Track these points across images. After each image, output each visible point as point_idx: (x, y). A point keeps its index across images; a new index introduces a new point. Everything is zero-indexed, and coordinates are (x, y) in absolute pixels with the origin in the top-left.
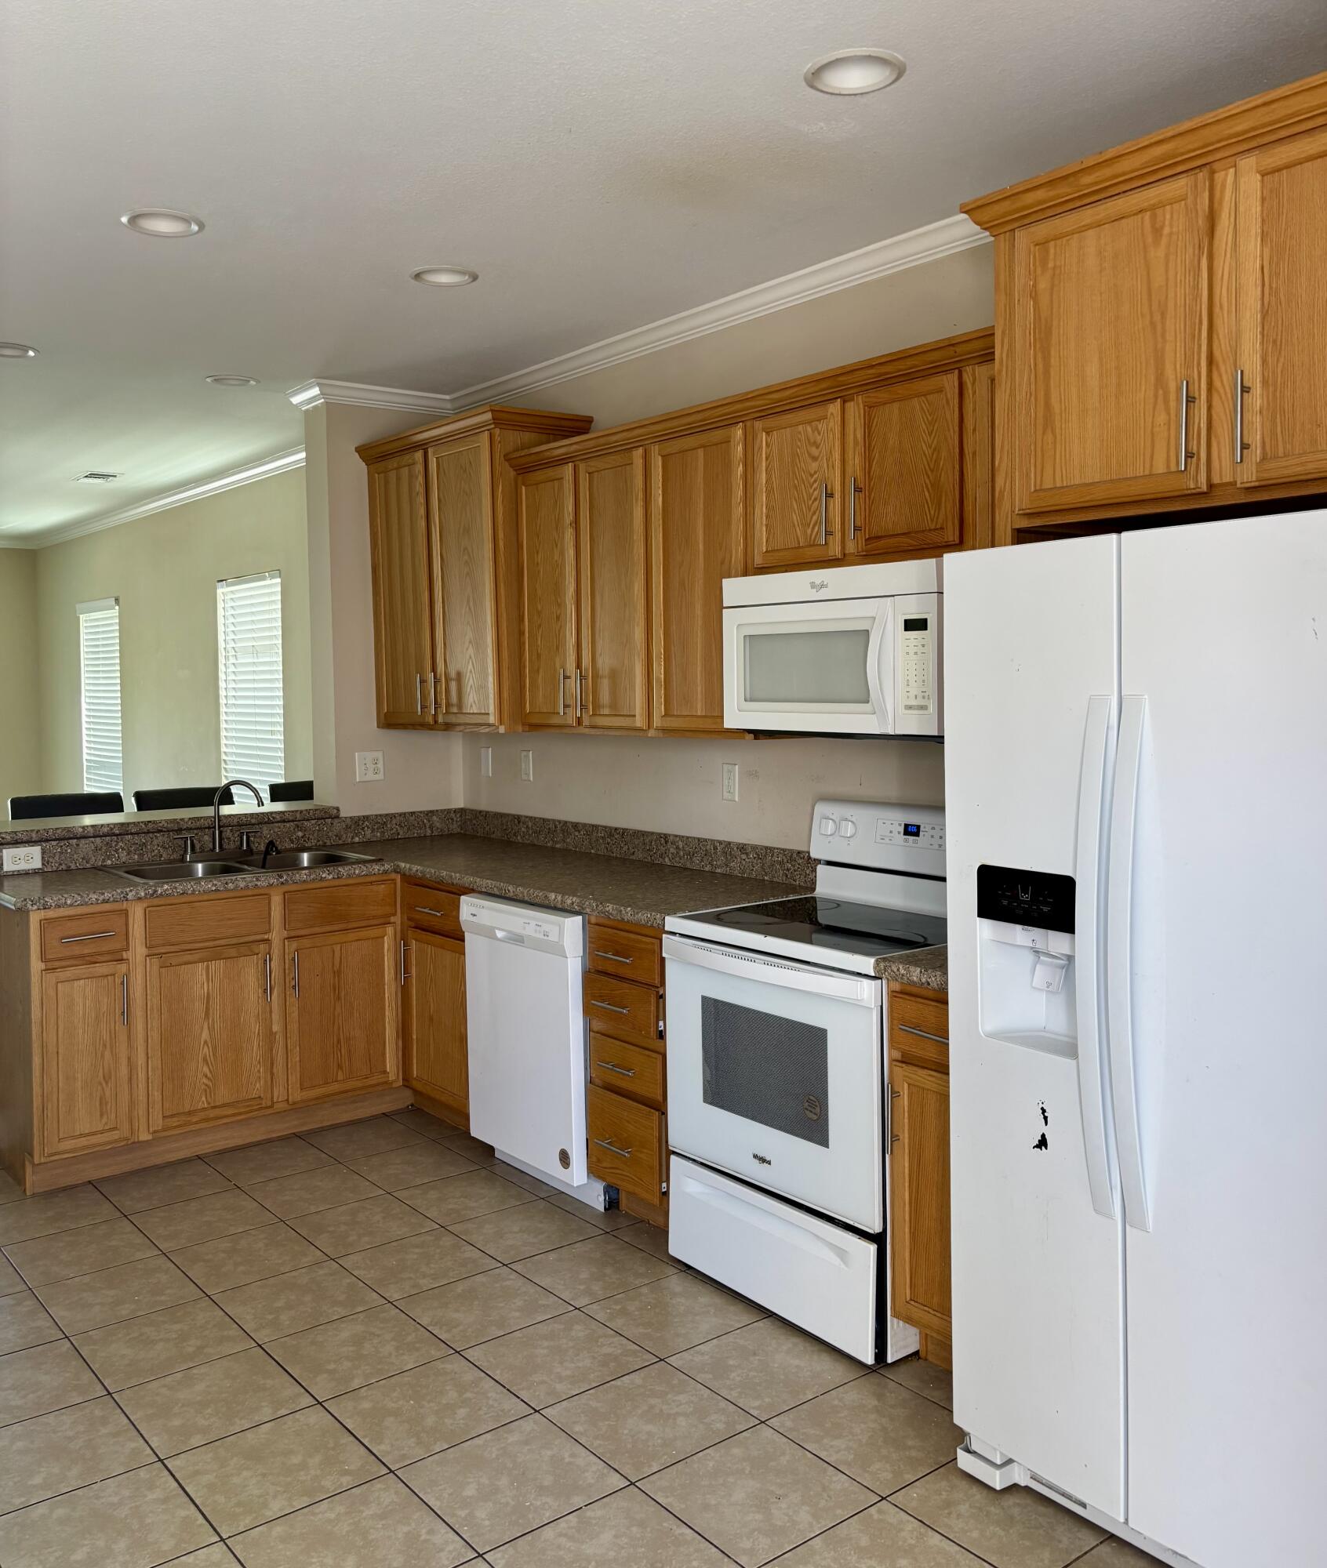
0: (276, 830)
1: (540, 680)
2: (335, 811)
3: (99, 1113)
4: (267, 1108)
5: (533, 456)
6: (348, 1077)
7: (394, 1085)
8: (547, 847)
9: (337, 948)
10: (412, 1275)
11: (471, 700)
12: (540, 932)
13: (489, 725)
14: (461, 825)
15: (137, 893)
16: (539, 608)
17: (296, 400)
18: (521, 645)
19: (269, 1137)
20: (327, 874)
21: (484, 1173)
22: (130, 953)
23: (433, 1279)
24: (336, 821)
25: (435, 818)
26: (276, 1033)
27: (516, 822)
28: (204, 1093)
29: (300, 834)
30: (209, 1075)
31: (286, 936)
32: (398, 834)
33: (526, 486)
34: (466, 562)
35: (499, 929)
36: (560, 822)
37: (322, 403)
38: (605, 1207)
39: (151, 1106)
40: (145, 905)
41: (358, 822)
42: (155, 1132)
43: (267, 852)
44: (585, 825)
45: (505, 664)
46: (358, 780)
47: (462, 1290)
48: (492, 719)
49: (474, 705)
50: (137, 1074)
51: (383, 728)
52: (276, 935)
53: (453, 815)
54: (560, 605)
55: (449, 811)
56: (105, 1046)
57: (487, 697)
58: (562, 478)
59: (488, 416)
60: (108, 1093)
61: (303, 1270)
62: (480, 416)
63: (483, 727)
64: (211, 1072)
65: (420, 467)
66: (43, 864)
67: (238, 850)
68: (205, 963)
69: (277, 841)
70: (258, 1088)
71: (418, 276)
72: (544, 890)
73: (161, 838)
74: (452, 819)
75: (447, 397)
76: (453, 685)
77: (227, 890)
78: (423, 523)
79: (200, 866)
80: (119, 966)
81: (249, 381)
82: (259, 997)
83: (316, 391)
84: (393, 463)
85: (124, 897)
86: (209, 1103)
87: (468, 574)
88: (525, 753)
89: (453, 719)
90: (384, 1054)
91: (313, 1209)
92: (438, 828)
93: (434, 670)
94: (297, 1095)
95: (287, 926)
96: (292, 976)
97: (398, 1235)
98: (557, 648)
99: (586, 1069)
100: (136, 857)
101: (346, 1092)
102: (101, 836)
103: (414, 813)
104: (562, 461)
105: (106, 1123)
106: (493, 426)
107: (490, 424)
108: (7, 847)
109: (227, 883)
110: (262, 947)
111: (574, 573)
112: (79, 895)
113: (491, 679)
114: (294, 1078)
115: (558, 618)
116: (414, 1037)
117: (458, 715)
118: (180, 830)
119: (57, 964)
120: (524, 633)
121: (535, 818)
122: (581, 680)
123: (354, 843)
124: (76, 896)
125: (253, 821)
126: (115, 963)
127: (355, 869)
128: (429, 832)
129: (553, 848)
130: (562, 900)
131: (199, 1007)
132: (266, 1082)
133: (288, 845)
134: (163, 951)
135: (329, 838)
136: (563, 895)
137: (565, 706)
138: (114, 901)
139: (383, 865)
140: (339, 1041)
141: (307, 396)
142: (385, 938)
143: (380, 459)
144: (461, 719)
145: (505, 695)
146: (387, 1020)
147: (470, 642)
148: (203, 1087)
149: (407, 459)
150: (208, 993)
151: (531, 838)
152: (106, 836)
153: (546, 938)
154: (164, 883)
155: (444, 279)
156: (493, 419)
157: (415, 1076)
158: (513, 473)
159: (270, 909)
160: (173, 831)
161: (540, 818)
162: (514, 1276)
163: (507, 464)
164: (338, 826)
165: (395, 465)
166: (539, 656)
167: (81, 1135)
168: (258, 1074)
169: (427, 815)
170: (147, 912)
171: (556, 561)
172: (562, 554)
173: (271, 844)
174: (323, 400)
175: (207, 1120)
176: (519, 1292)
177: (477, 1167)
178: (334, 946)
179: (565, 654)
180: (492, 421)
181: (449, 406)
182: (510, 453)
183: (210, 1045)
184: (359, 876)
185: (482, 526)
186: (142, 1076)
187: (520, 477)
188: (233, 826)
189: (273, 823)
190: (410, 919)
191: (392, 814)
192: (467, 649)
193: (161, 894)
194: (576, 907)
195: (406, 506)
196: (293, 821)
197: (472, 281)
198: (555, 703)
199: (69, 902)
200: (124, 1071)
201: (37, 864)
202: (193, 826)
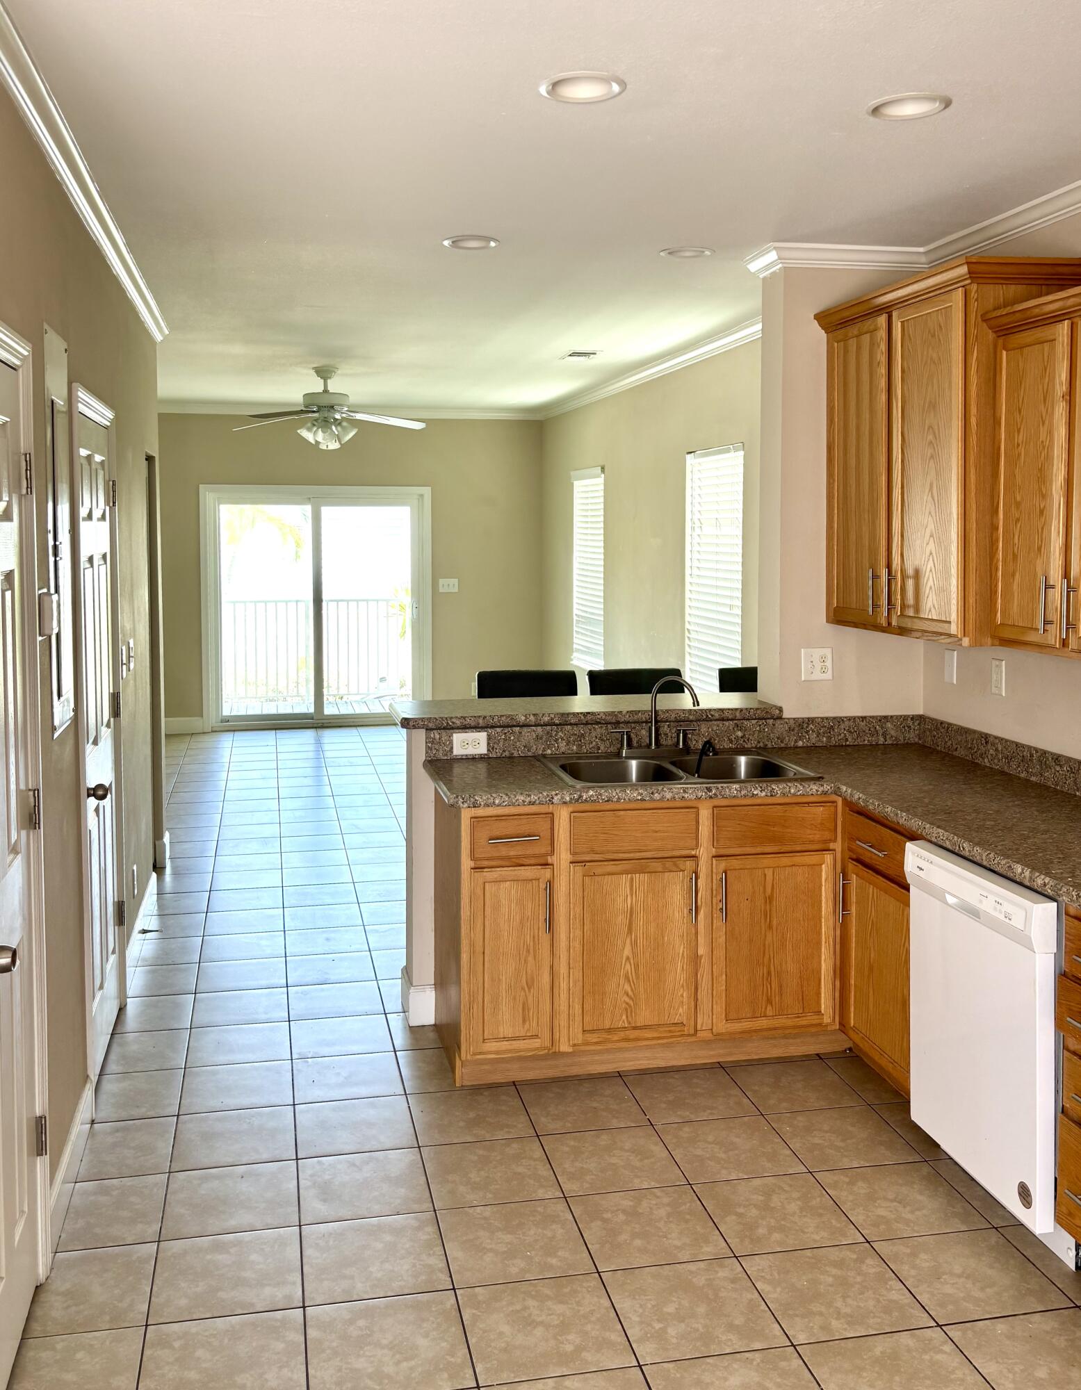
0: (715, 728)
1: (1015, 587)
2: (778, 712)
3: (521, 1019)
4: (689, 1035)
5: (1018, 315)
6: (777, 1014)
7: (829, 1028)
8: (1019, 778)
9: (769, 873)
10: (823, 1309)
11: (930, 604)
12: (1000, 912)
13: (950, 635)
14: (919, 735)
15: (562, 798)
16: (1018, 498)
17: (754, 266)
18: (993, 543)
19: (693, 1063)
20: (759, 791)
21: (926, 1169)
22: (554, 858)
23: (848, 1323)
24: (778, 722)
25: (889, 725)
26: (702, 956)
27: (984, 742)
28: (625, 1012)
29: (739, 734)
30: (630, 993)
31: (714, 854)
32: (847, 740)
33: (1007, 351)
34: (931, 442)
35: (949, 893)
36: (1036, 750)
37: (780, 268)
38: (1077, 1263)
39: (571, 1018)
40: (571, 809)
41: (803, 724)
42: (574, 1045)
43: (704, 752)
44: (1069, 759)
45: (972, 565)
46: (803, 679)
47: (881, 1352)
48: (954, 629)
49: (933, 610)
50: (559, 983)
51: (832, 623)
52: (704, 852)
53: (910, 722)
54: (1044, 496)
55: (905, 718)
56: (528, 951)
57: (949, 603)
58: (1055, 340)
59: (964, 270)
60: (530, 999)
61: (702, 1265)
62: (952, 271)
63: (943, 637)
64: (632, 990)
65: (883, 333)
66: (488, 750)
67: (674, 748)
68: (629, 875)
69: (715, 740)
70: (681, 1013)
71: (876, 111)
72: (1008, 858)
73: (599, 730)
74: (909, 727)
75: (921, 250)
76: (910, 584)
77: (652, 800)
78: (884, 397)
79: (634, 764)
80: (543, 871)
81: (703, 252)
82: (684, 917)
83: (772, 256)
84: (854, 330)
85: (549, 800)
86: (629, 1023)
87: (932, 457)
88: (995, 663)
89: (908, 624)
90: (818, 994)
91: (724, 1175)
92: (892, 737)
93: (889, 566)
94: (722, 1027)
95: (715, 844)
96: (719, 898)
97: (815, 1241)
98: (1039, 549)
99: (1057, 1091)
100: (575, 747)
101: (775, 1029)
102: (541, 726)
103: (865, 717)
104: (1056, 318)
105: (528, 1030)
106: (968, 282)
107: (965, 279)
108: (457, 731)
109: (652, 793)
110: (689, 864)
111: (1065, 456)
112: (507, 795)
113: (954, 581)
114: (719, 1009)
115: (1042, 512)
116: (852, 982)
117: (915, 620)
118: (618, 723)
119: (486, 863)
120: (997, 529)
121: (1007, 741)
122: (1068, 592)
123: (797, 747)
124: (504, 796)
125: (691, 717)
126: (539, 867)
127: (790, 787)
128: (881, 740)
129: (1027, 781)
130: (1031, 878)
131: (621, 920)
132: (689, 1008)
133: (727, 745)
134: (587, 859)
135: (769, 739)
136: (1033, 869)
137: (1046, 622)
138: (540, 804)
139: (822, 785)
140: (769, 973)
141: (764, 262)
142: (823, 866)
143: (839, 327)
144: (918, 625)
145: (971, 600)
146: (823, 958)
147: (931, 536)
148: (624, 1005)
149: (868, 324)
150: (632, 908)
151: (1000, 764)
152: (546, 725)
153: (1007, 920)
154: (589, 788)
155: (910, 110)
156: (969, 273)
157: (852, 1025)
158: (991, 336)
159: (698, 822)
160: (610, 723)
161: (1013, 742)
162: (948, 1347)
163: (985, 324)
164: (780, 728)
165: (856, 332)
166: (1015, 557)
167: (505, 1039)
168: (681, 999)
169: (880, 721)
170: (572, 817)
171: (1042, 442)
172: (1050, 433)
173: (708, 744)
174: (780, 265)
175: (627, 1040)
176: (952, 1377)
177: (918, 1158)
178: (766, 870)
179: (1048, 558)
180: (968, 276)
181: (923, 259)
182: (990, 311)
183: (632, 961)
184: (794, 795)
185: (951, 400)
186: (564, 985)
187: (1001, 341)
188: (670, 722)
189: (711, 720)
190: (850, 850)
191: (841, 718)
192: (927, 544)
193: (586, 800)
194: (1049, 891)
195: (865, 377)
196: (732, 720)
197: (945, 108)
198: (1033, 616)
199: (497, 802)
200: (546, 978)
201: (482, 749)
202: (631, 719)
